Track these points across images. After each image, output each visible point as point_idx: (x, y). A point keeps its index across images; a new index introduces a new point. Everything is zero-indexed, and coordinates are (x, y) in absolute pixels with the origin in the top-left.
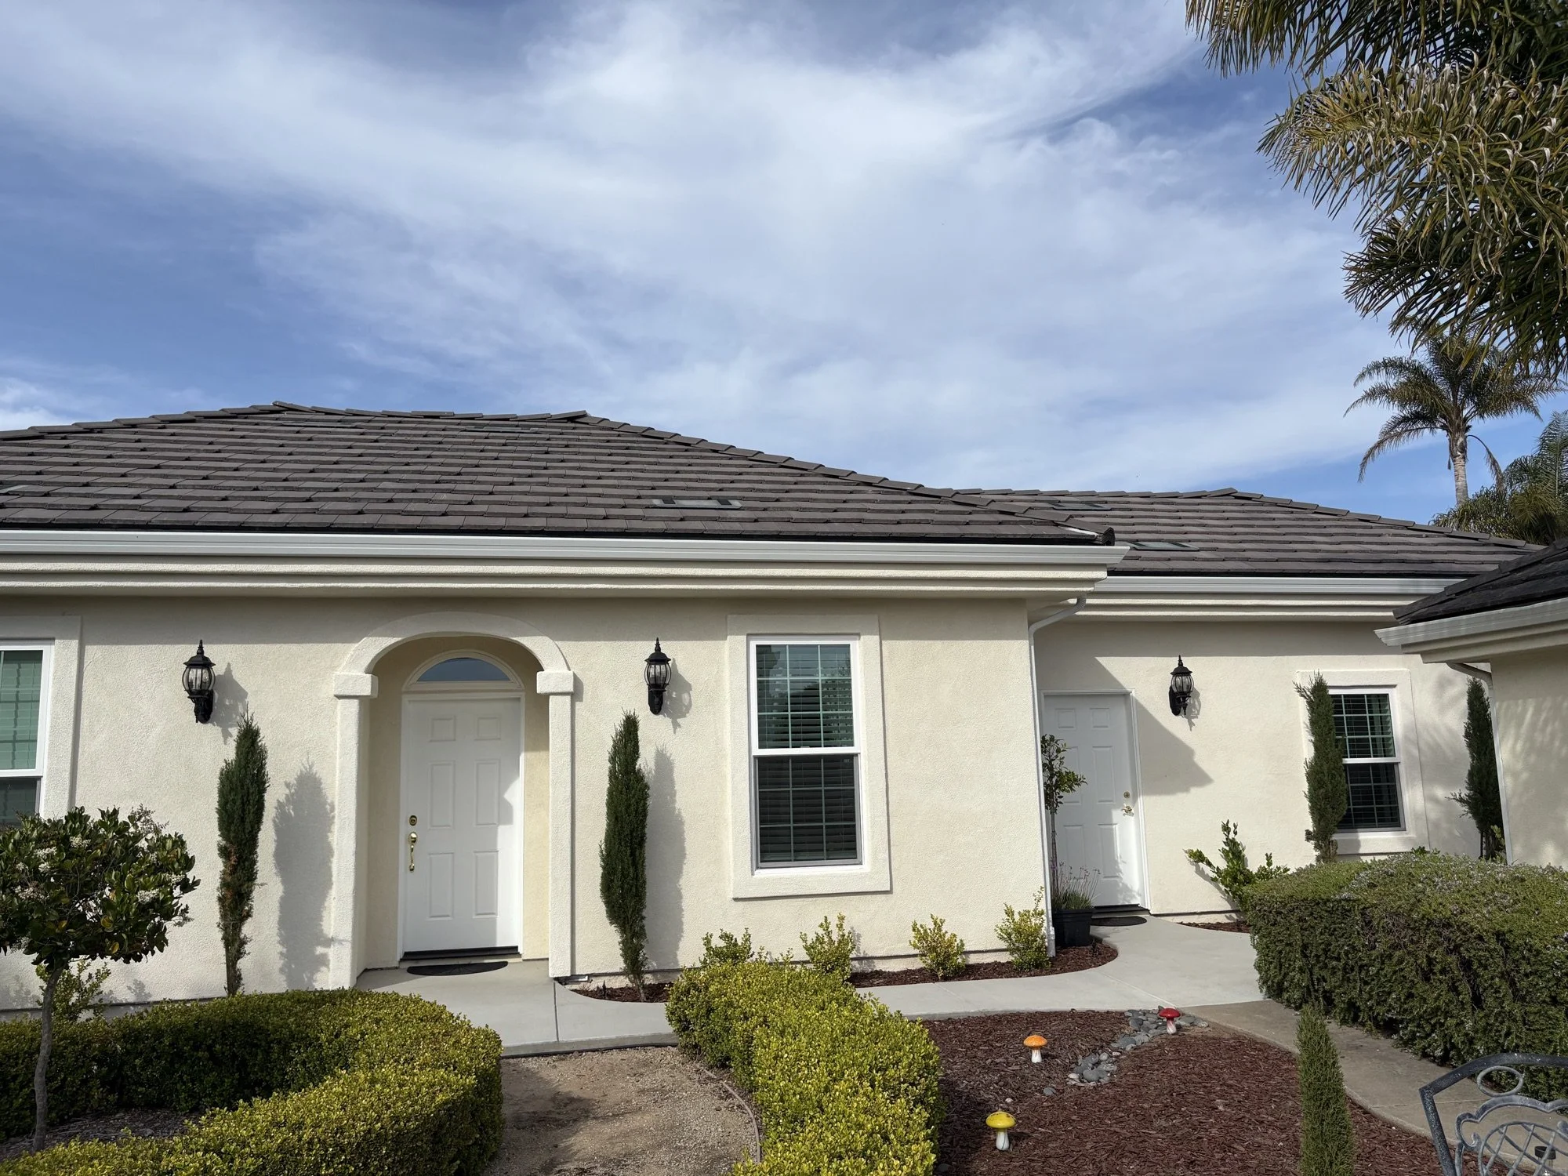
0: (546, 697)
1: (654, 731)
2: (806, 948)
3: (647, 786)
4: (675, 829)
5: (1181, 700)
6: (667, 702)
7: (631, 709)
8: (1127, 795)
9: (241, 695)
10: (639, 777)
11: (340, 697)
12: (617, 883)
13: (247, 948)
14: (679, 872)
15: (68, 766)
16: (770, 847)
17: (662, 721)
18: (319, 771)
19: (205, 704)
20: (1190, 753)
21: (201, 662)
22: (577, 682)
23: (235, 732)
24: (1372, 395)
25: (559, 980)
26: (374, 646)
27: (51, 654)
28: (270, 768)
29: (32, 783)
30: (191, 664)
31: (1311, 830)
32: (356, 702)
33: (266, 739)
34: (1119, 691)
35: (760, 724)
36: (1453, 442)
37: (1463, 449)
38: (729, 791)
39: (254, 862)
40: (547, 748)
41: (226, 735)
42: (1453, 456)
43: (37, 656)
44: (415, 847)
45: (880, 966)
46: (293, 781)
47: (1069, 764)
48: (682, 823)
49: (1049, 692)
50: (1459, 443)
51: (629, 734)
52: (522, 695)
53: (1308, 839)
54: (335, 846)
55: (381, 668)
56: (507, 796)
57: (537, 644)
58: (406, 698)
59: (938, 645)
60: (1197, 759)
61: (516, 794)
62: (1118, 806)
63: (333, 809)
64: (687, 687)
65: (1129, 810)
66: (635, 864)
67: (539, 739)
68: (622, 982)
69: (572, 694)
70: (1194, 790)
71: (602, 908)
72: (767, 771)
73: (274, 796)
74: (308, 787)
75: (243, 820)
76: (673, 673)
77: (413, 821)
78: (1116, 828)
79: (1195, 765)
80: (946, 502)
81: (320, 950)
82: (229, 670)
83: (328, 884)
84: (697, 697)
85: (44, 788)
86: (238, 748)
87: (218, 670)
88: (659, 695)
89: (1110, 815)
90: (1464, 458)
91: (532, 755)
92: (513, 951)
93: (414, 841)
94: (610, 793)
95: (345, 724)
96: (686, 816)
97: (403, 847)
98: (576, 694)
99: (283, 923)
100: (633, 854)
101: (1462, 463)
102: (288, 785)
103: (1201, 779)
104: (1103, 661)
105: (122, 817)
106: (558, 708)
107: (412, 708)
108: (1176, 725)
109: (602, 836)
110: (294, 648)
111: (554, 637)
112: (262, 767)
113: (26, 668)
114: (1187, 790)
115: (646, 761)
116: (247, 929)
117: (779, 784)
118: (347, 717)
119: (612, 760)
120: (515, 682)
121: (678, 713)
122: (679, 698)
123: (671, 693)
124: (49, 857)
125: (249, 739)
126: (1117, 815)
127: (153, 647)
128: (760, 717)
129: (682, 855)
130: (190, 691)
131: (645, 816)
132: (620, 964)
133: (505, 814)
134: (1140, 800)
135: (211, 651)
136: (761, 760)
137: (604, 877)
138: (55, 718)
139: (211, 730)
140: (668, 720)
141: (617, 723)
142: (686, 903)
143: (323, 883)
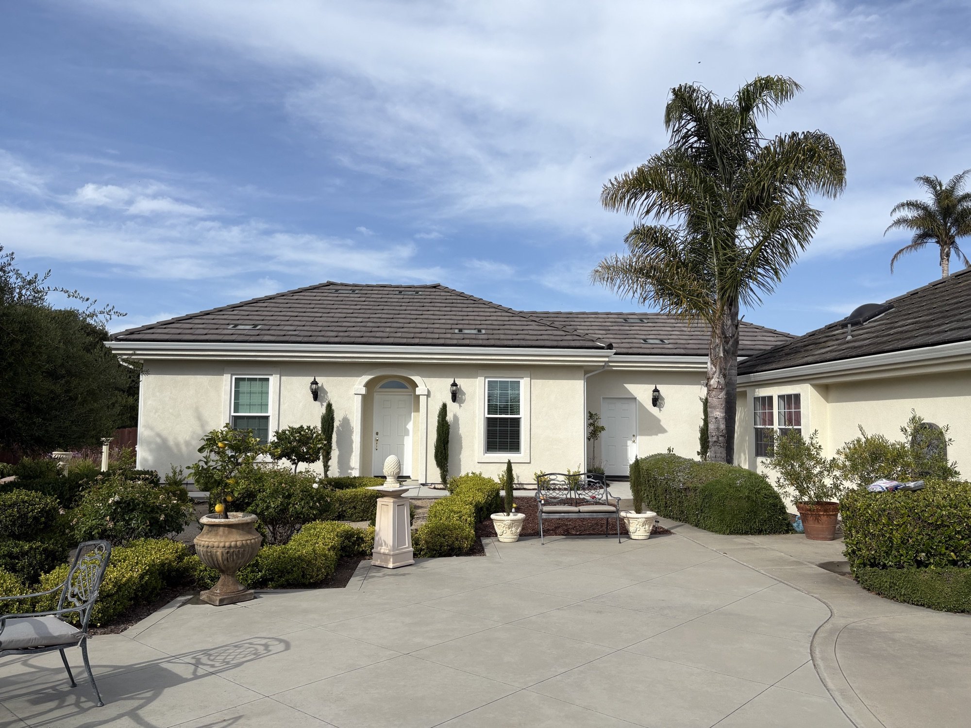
0: (419, 395)
1: (452, 408)
2: (499, 478)
3: (449, 425)
4: (459, 439)
5: (656, 400)
6: (457, 399)
7: (444, 401)
8: (634, 436)
9: (326, 393)
10: (447, 423)
11: (355, 394)
12: (439, 455)
13: (330, 468)
14: (460, 453)
15: (278, 413)
16: (491, 447)
17: (456, 405)
18: (349, 417)
19: (316, 395)
20: (659, 421)
21: (315, 383)
22: (429, 391)
23: (325, 404)
24: (898, 222)
25: (422, 484)
26: (366, 378)
27: (271, 378)
28: (335, 416)
29: (267, 418)
30: (312, 383)
31: (699, 451)
32: (361, 396)
33: (333, 407)
34: (632, 397)
35: (488, 407)
36: (942, 251)
37: (948, 255)
38: (477, 428)
39: (331, 444)
40: (419, 412)
41: (322, 405)
42: (942, 259)
43: (268, 380)
44: (378, 442)
45: (525, 486)
46: (341, 420)
47: (601, 423)
48: (461, 438)
49: (604, 396)
50: (945, 251)
51: (444, 409)
52: (412, 394)
53: (698, 455)
54: (354, 440)
55: (368, 385)
56: (407, 427)
57: (417, 379)
58: (375, 394)
59: (551, 381)
60: (661, 423)
61: (410, 426)
62: (630, 439)
63: (353, 429)
64: (464, 394)
65: (634, 441)
66: (445, 449)
67: (417, 410)
68: (442, 486)
69: (427, 395)
70: (659, 435)
71: (435, 462)
72: (490, 422)
73: (336, 424)
74: (346, 422)
75: (328, 431)
76: (460, 390)
77: (377, 434)
78: (629, 448)
79: (661, 426)
80: (559, 330)
81: (350, 471)
82: (322, 385)
83: (352, 451)
84: (467, 397)
85: (271, 419)
86: (326, 410)
87: (320, 385)
88: (454, 397)
89: (627, 443)
90: (948, 260)
91: (416, 414)
92: (409, 477)
93: (377, 440)
94: (438, 427)
95: (357, 402)
96: (463, 435)
97: (374, 442)
98: (428, 395)
99: (339, 462)
100: (444, 446)
101: (947, 263)
102: (339, 421)
103: (663, 431)
104: (627, 386)
105: (311, 428)
106: (423, 399)
107: (377, 397)
108: (654, 411)
109: (435, 440)
110: (341, 378)
111: (422, 376)
112: (333, 415)
113: (264, 383)
114: (657, 435)
115: (449, 418)
116: (329, 463)
117: (495, 427)
118: (358, 400)
119: (439, 417)
120: (410, 389)
121: (461, 402)
122: (462, 397)
123: (459, 396)
124: (298, 436)
125: (329, 406)
126: (629, 443)
127: (300, 377)
128: (488, 405)
129: (461, 448)
130: (312, 392)
131: (448, 435)
132: (439, 480)
133: (407, 433)
134: (638, 437)
135: (318, 379)
136: (488, 418)
137: (435, 452)
138: (273, 399)
139: (317, 403)
140: (458, 405)
141: (440, 405)
142: (462, 463)
143: (351, 451)
